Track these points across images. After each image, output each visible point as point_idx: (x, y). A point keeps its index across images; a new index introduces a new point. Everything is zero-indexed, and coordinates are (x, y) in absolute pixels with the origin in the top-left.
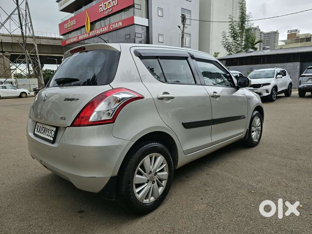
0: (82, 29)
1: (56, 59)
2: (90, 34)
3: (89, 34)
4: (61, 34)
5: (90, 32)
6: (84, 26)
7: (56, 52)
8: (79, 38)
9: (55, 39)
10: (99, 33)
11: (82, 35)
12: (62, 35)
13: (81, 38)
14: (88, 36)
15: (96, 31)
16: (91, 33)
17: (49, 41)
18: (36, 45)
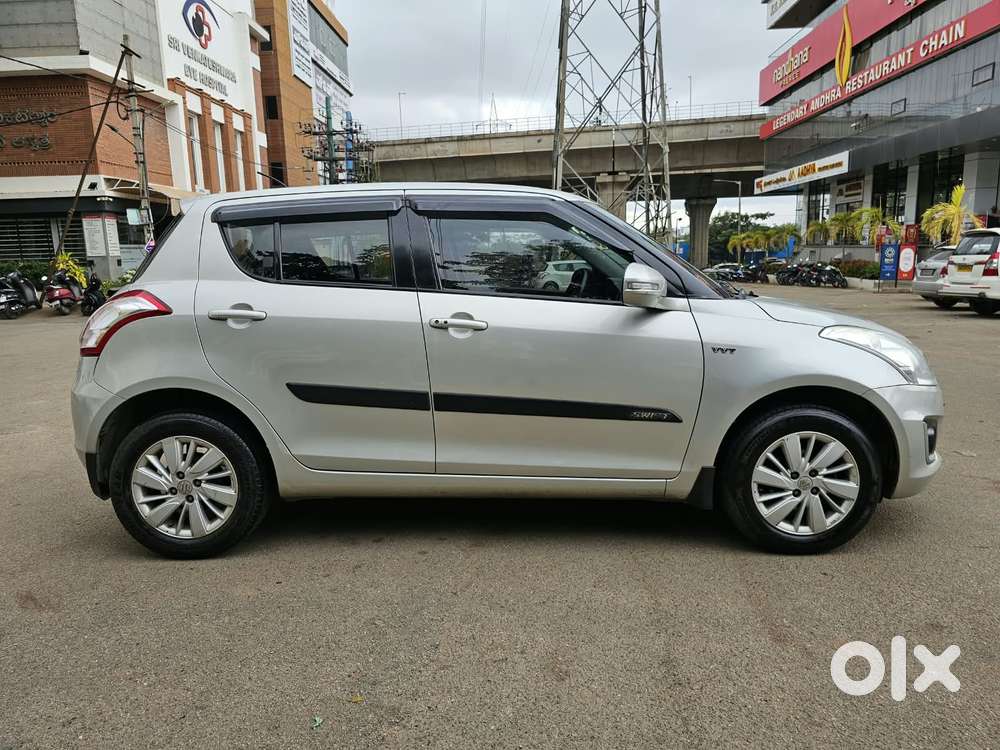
0: (825, 75)
1: (739, 183)
2: (848, 87)
3: (843, 88)
4: (763, 102)
5: (848, 80)
6: (831, 64)
7: (748, 160)
8: (813, 108)
9: (750, 119)
10: (878, 77)
11: (823, 96)
12: (764, 105)
13: (816, 105)
14: (839, 95)
15: (865, 74)
16: (849, 82)
17: (732, 126)
18: (666, 149)
